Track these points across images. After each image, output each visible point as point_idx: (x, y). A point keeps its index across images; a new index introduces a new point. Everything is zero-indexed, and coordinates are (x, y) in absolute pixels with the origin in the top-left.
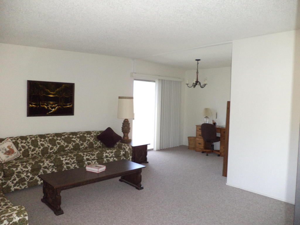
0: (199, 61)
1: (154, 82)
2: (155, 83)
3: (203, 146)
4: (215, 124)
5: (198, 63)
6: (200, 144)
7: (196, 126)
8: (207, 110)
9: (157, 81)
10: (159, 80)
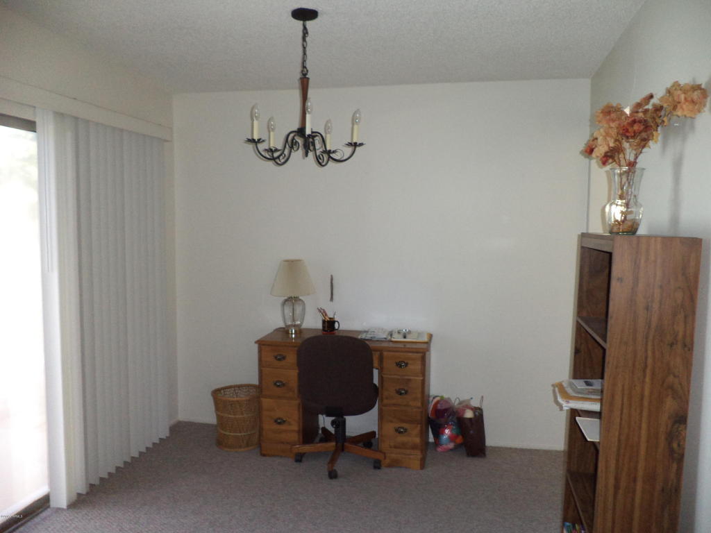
0: (309, 24)
1: (29, 125)
2: (31, 135)
3: (298, 432)
4: (329, 324)
5: (305, 32)
6: (280, 422)
7: (257, 345)
8: (292, 267)
9: (47, 126)
10: (60, 116)
